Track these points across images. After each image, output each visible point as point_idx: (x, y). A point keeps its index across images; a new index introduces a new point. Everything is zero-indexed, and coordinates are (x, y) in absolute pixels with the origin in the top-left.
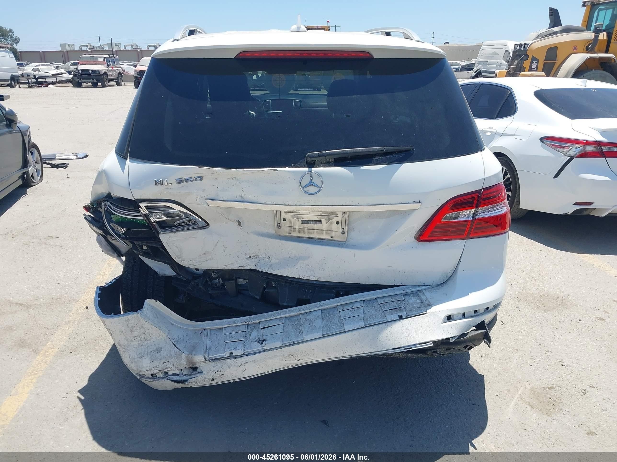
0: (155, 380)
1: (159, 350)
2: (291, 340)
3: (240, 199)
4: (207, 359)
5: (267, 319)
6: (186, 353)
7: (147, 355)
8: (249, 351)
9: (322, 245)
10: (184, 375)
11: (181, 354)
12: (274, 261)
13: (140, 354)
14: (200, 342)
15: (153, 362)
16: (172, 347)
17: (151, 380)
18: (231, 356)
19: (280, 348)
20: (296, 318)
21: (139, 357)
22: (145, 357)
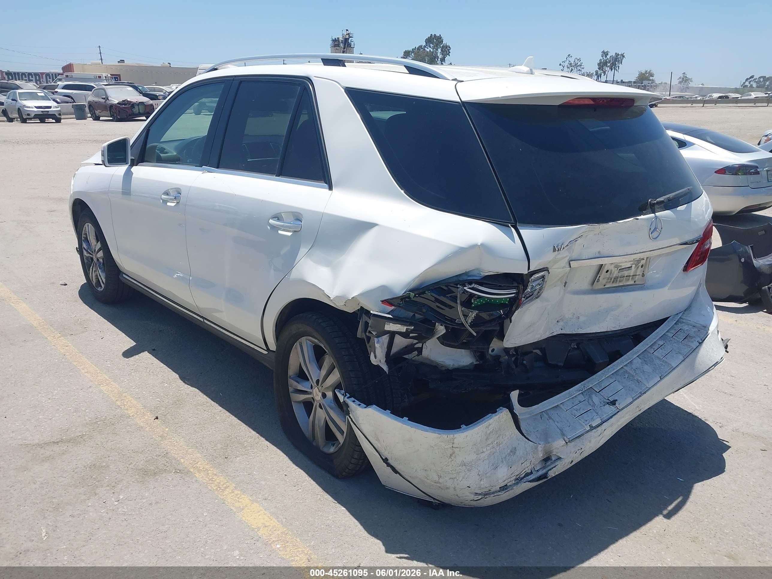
0: (509, 489)
1: (513, 451)
2: (637, 392)
3: (597, 255)
4: (567, 442)
5: (600, 380)
6: (542, 443)
7: (502, 462)
8: (605, 417)
9: (630, 291)
10: (537, 470)
11: (537, 447)
12: (582, 319)
13: (493, 465)
14: (548, 427)
15: (511, 468)
16: (526, 442)
17: (502, 493)
18: (592, 428)
19: (631, 403)
20: (621, 372)
21: (493, 469)
22: (501, 465)
